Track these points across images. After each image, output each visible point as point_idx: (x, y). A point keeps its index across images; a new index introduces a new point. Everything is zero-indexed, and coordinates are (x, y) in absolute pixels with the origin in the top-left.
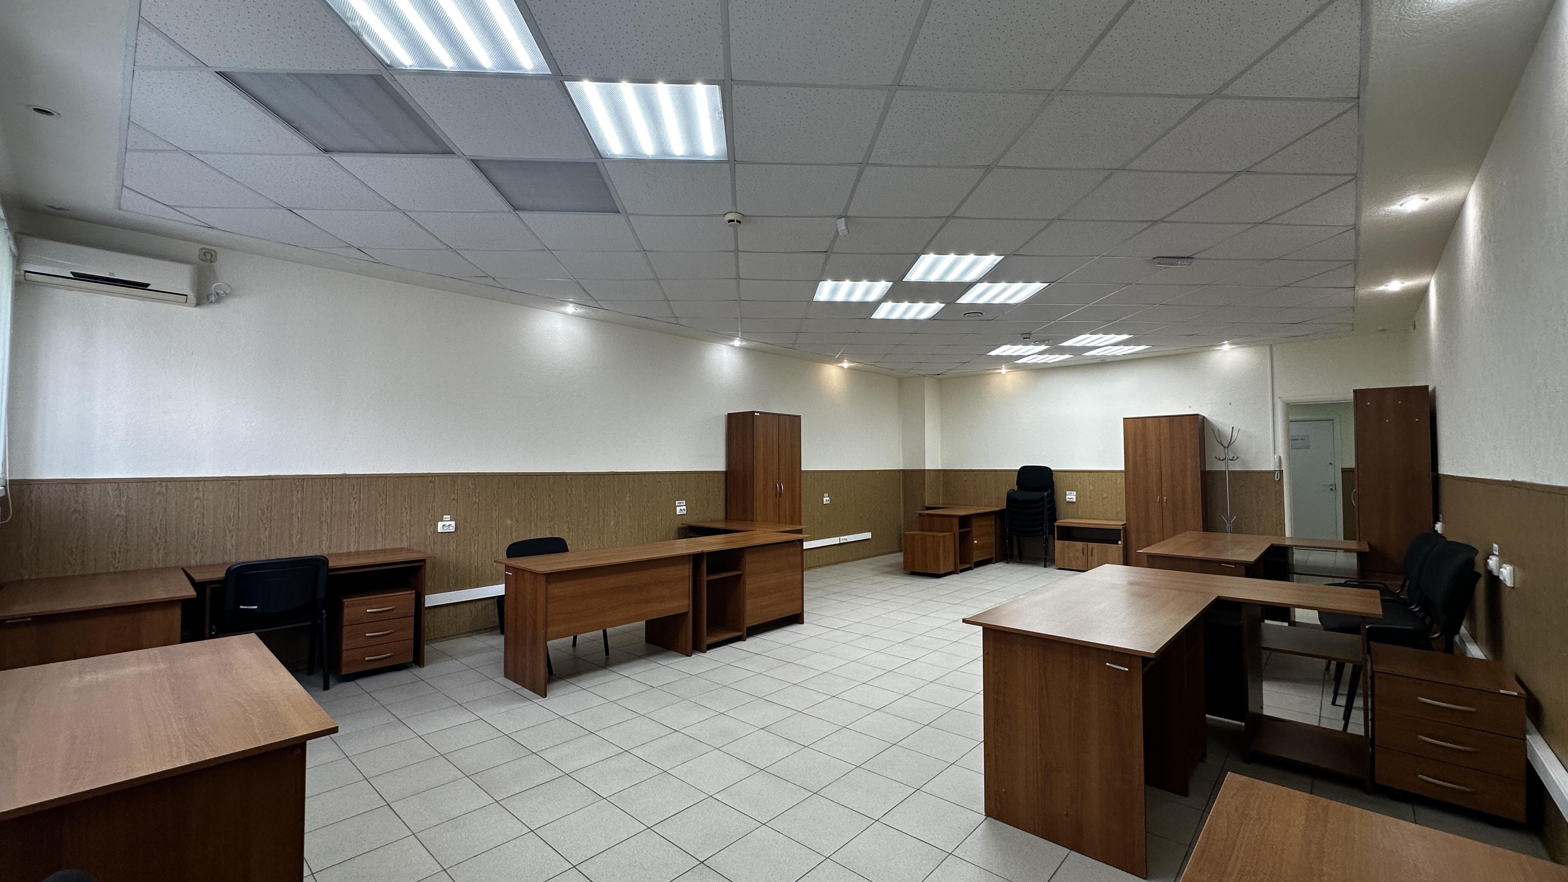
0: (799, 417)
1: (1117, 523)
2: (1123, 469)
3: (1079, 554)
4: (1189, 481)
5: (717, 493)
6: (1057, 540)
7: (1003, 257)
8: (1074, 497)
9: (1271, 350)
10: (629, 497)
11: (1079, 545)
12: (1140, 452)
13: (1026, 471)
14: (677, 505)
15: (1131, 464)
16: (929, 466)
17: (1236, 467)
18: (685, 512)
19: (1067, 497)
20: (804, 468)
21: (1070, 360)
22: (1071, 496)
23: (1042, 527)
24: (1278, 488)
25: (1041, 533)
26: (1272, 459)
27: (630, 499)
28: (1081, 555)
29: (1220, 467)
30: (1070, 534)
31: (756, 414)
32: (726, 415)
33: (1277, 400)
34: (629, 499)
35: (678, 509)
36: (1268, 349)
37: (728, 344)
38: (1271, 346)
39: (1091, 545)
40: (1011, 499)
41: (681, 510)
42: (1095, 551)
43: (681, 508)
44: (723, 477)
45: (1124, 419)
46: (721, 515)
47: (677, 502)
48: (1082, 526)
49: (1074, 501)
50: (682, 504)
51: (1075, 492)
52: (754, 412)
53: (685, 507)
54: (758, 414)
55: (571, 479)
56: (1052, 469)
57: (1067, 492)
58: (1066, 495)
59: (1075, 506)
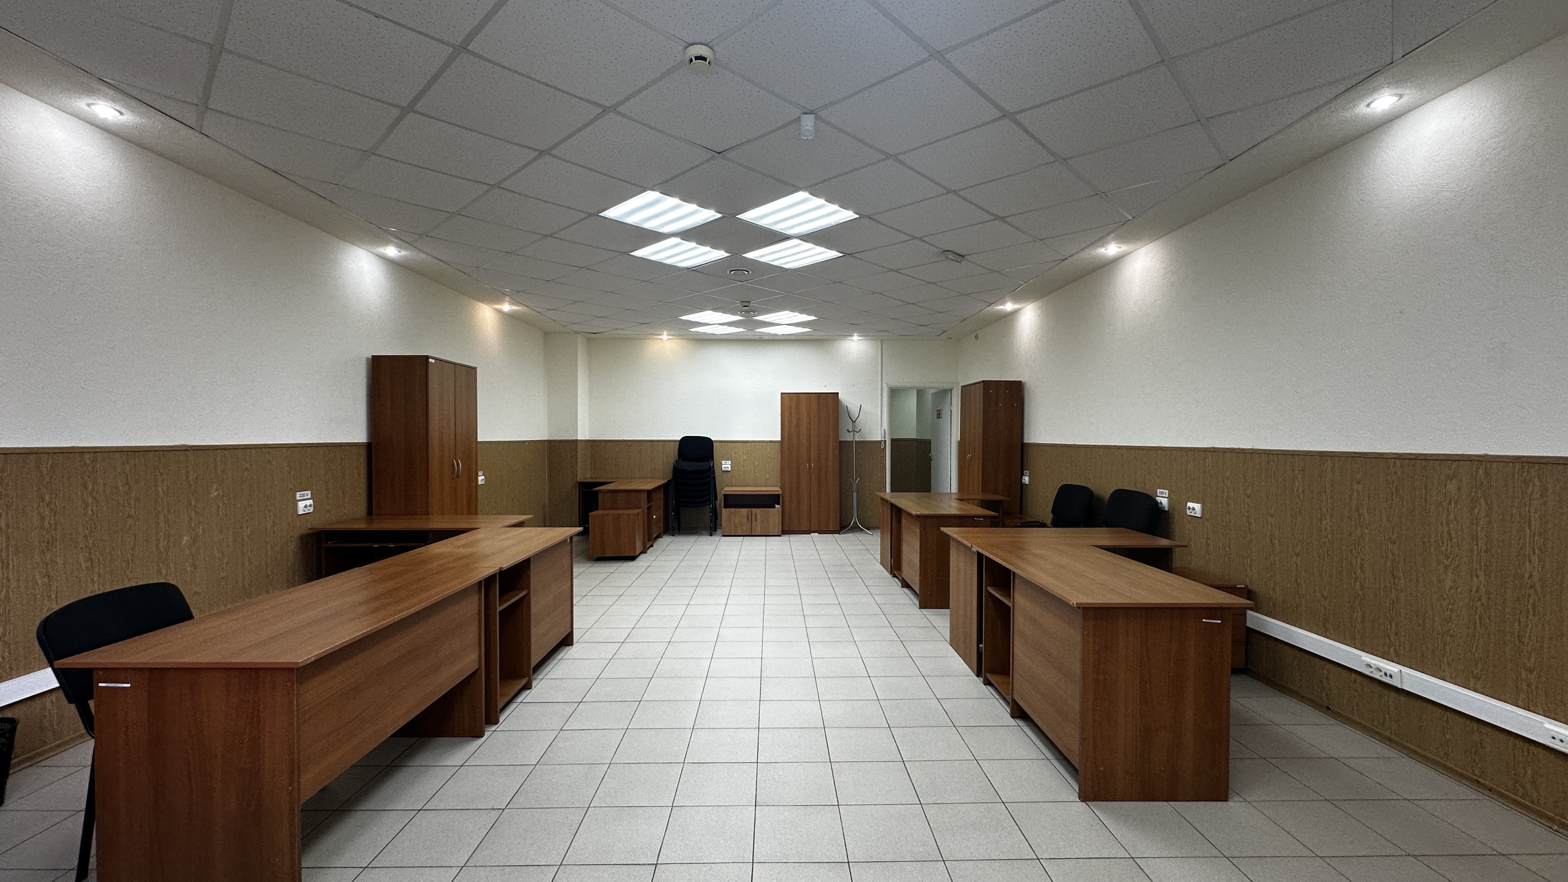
0: (475, 369)
1: (774, 489)
2: (779, 439)
3: (744, 520)
4: (831, 450)
5: (357, 477)
6: (725, 507)
7: (858, 216)
8: (730, 466)
9: (882, 344)
10: (217, 490)
11: (744, 511)
12: (794, 424)
13: (687, 442)
14: (298, 498)
15: (786, 436)
16: (580, 437)
17: (858, 438)
18: (311, 509)
19: (723, 466)
20: (483, 435)
21: (742, 334)
22: (726, 465)
23: (708, 497)
24: (883, 454)
25: (708, 503)
26: (880, 432)
27: (218, 495)
28: (746, 520)
29: (849, 437)
30: (736, 501)
31: (430, 360)
32: (368, 359)
33: (885, 385)
34: (216, 493)
35: (301, 505)
36: (880, 344)
37: (371, 250)
38: (882, 341)
39: (754, 510)
40: (676, 470)
41: (306, 507)
42: (758, 516)
43: (304, 504)
44: (363, 452)
45: (782, 393)
46: (361, 509)
47: (298, 494)
48: (742, 493)
49: (730, 470)
50: (306, 497)
51: (730, 462)
52: (427, 357)
53: (311, 502)
54: (433, 361)
55: (94, 460)
56: (712, 439)
57: (723, 462)
58: (721, 464)
59: (729, 474)
